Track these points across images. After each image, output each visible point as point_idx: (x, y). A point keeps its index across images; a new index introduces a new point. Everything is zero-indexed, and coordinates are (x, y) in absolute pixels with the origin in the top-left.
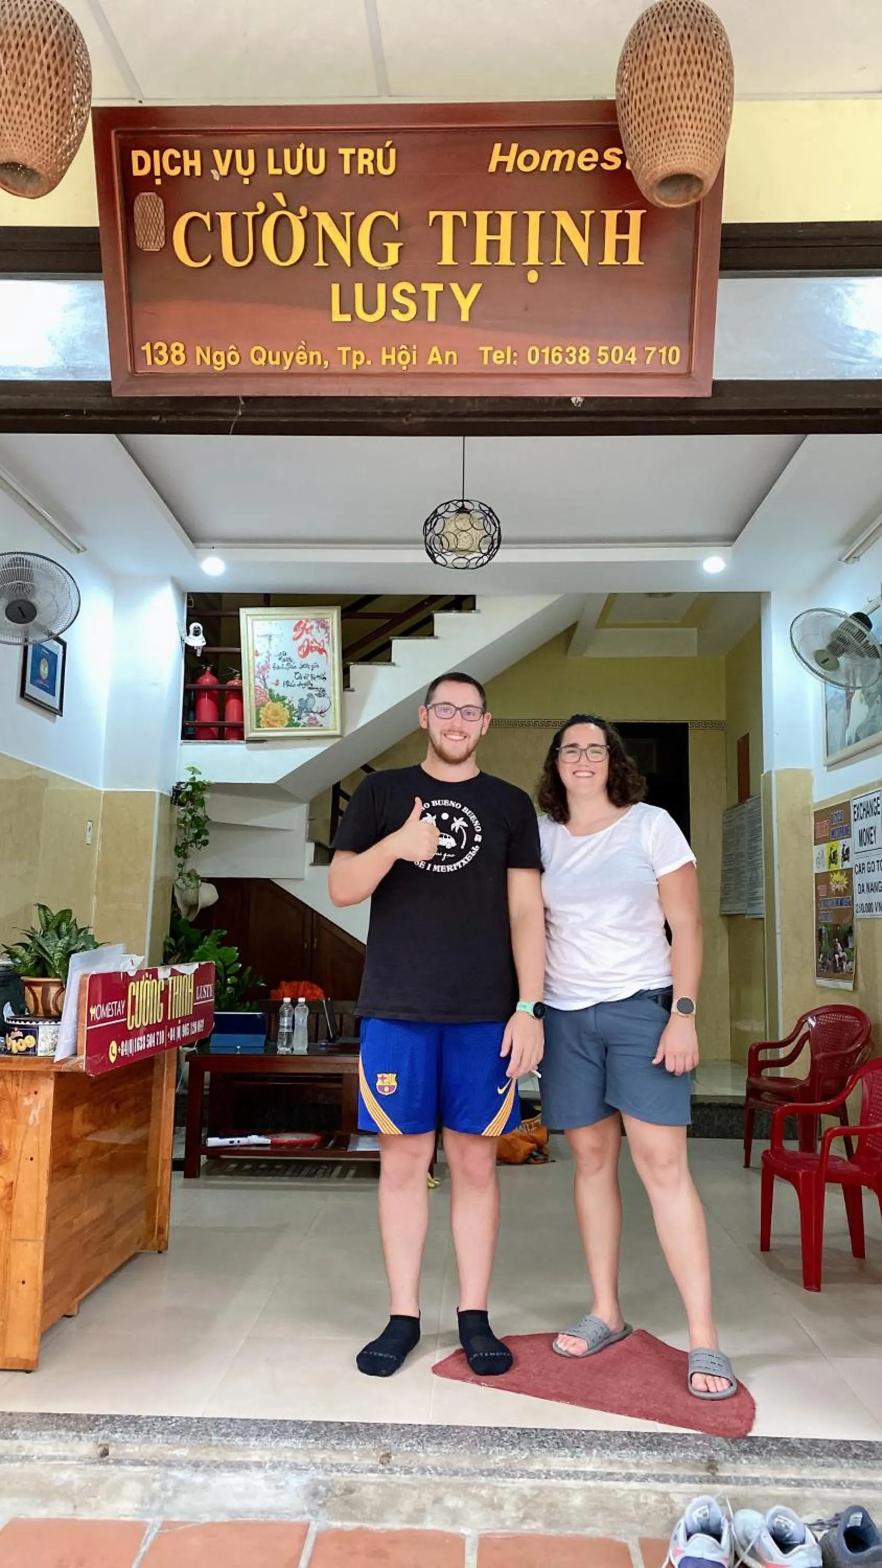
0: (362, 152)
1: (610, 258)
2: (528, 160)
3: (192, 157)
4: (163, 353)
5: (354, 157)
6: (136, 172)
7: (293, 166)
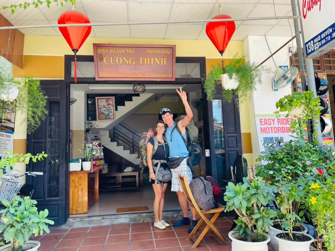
0: (130, 50)
1: (162, 64)
2: (151, 52)
3: (107, 50)
4: (103, 75)
5: (128, 51)
6: (99, 52)
7: (120, 51)
